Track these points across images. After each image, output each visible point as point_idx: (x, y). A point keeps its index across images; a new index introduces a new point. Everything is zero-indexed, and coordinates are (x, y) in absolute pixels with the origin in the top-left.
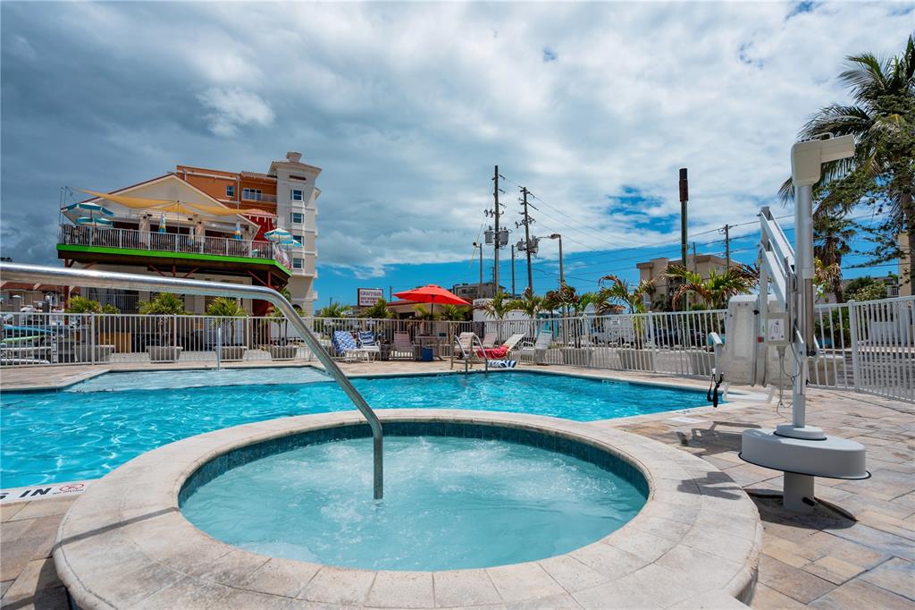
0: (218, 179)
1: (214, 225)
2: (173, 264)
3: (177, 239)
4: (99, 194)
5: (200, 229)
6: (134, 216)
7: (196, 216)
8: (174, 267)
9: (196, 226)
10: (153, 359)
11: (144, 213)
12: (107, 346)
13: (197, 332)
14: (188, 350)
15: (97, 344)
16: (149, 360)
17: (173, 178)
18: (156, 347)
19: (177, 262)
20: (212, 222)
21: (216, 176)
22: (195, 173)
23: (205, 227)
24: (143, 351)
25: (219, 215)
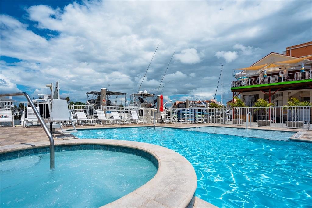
0: (308, 46)
1: (292, 68)
2: (269, 88)
3: (270, 78)
4: (245, 69)
5: (285, 71)
6: (257, 73)
7: (283, 66)
8: (270, 89)
9: (283, 71)
10: (233, 124)
11: (261, 71)
12: (242, 120)
13: (284, 115)
14: (274, 122)
15: (240, 119)
16: (232, 124)
17: (272, 54)
18: (262, 120)
19: (271, 87)
20: (291, 67)
21: (307, 45)
22: (295, 48)
23: (288, 70)
24: (255, 122)
25: (294, 63)
